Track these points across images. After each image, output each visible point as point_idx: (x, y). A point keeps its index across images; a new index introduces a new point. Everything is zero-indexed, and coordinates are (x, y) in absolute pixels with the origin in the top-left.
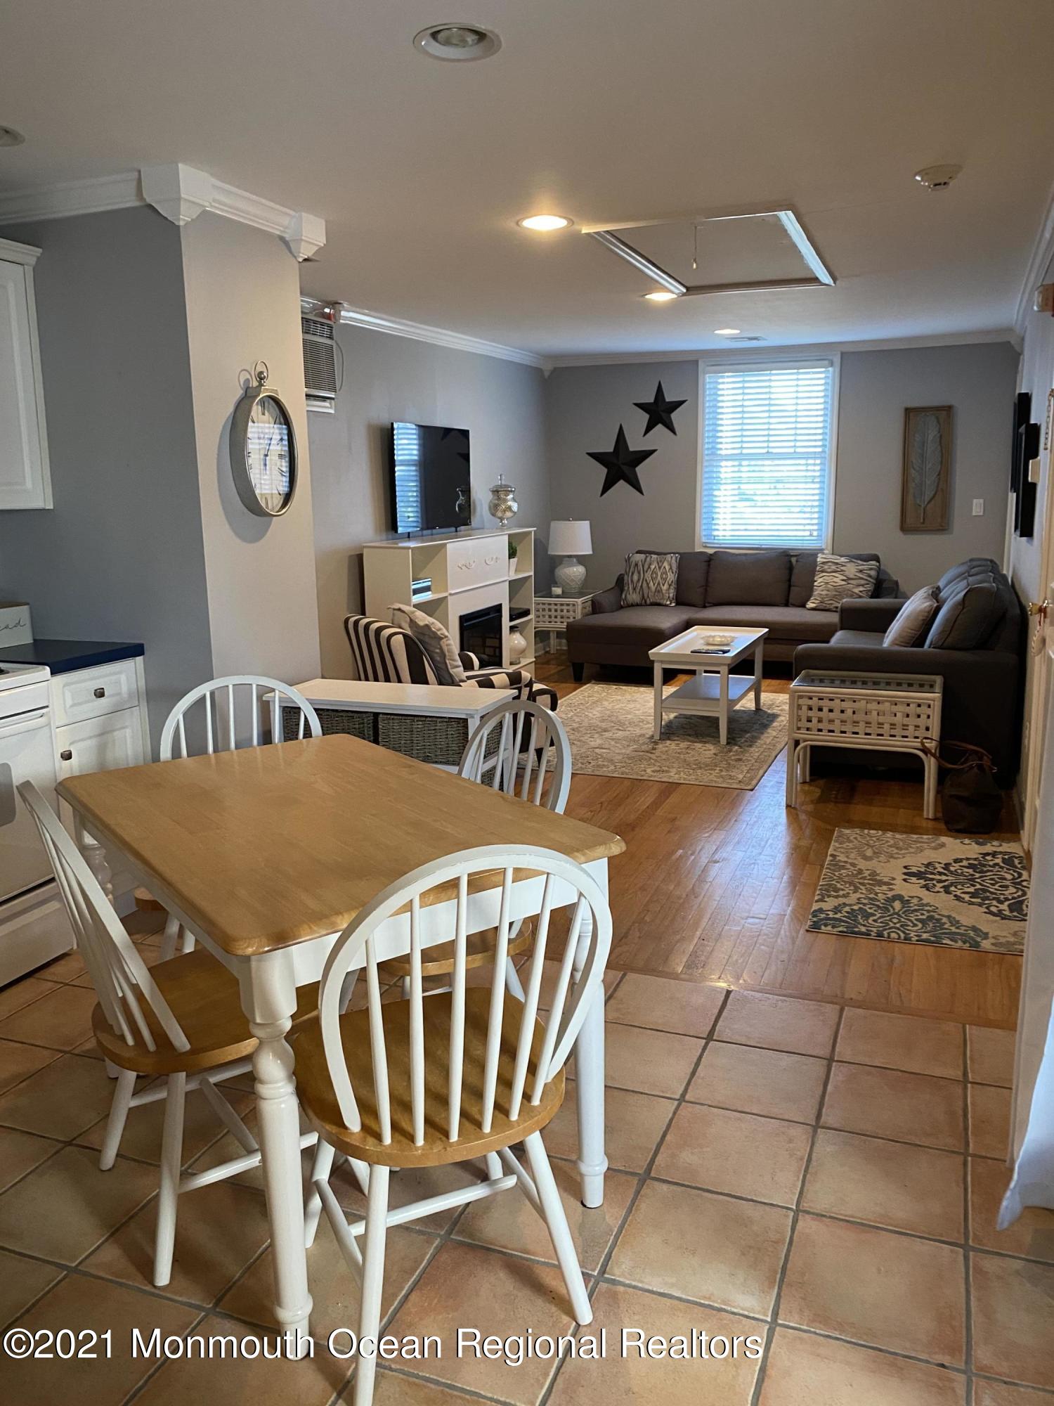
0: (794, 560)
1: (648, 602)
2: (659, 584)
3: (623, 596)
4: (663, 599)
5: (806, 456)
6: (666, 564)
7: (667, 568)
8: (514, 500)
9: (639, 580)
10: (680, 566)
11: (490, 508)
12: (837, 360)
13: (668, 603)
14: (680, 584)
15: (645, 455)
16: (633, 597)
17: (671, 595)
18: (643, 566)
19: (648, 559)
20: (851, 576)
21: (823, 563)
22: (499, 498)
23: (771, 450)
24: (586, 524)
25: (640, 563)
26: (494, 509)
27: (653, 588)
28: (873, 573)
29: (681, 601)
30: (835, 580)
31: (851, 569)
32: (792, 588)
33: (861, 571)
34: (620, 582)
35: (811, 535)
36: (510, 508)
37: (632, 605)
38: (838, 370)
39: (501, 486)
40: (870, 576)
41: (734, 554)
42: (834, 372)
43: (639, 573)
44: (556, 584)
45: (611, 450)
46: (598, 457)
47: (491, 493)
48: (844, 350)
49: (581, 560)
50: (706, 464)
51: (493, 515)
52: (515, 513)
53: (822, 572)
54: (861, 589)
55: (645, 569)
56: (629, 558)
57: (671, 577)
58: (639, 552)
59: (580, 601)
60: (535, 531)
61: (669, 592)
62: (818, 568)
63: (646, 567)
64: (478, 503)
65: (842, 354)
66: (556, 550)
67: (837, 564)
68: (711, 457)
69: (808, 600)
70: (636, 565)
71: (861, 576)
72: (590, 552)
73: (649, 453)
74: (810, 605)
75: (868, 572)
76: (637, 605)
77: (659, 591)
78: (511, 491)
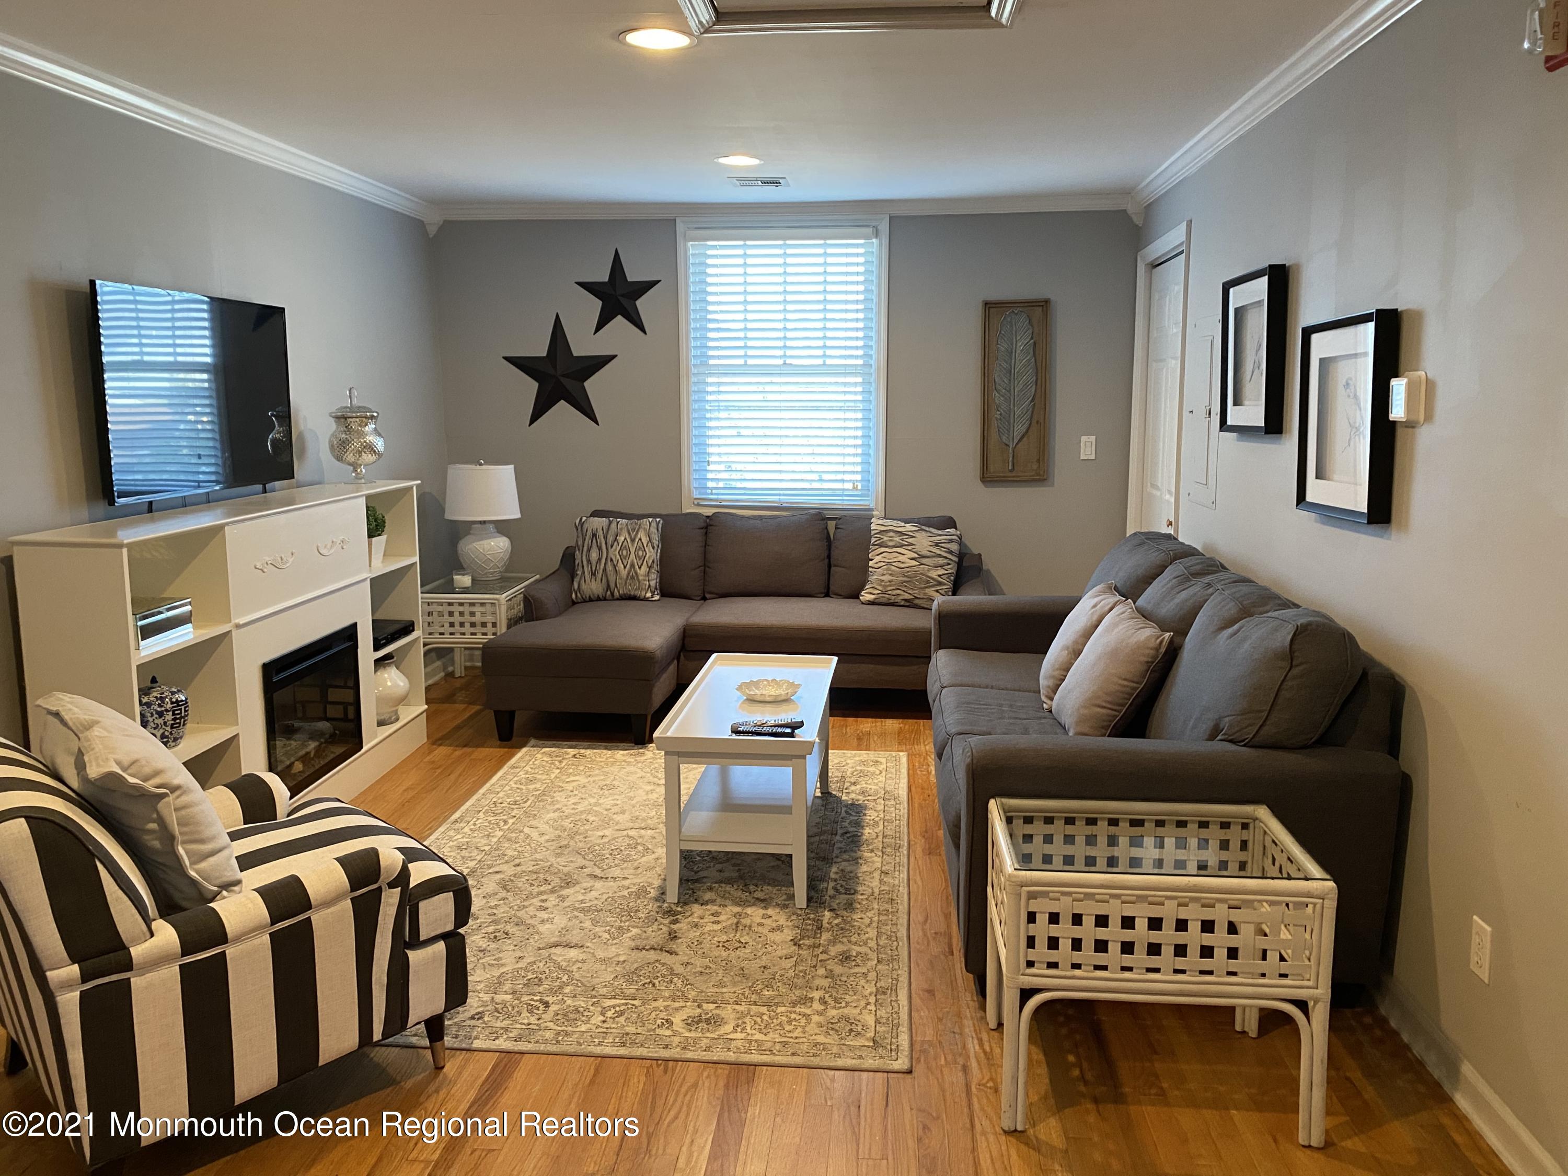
0: (831, 525)
1: (616, 594)
2: (632, 566)
3: (576, 585)
4: (640, 588)
5: (845, 371)
6: (641, 534)
7: (645, 540)
8: (377, 432)
9: (600, 560)
10: (663, 539)
11: (332, 447)
12: (884, 227)
13: (649, 595)
14: (666, 563)
15: (599, 363)
16: (594, 587)
17: (653, 583)
18: (605, 538)
19: (613, 525)
20: (925, 553)
21: (881, 532)
22: (348, 428)
23: (789, 361)
24: (508, 471)
25: (600, 533)
26: (340, 448)
27: (624, 573)
28: (954, 547)
29: (668, 591)
30: (901, 558)
31: (923, 541)
32: (833, 569)
33: (937, 544)
34: (569, 561)
35: (855, 488)
36: (370, 448)
37: (591, 600)
38: (885, 241)
39: (351, 409)
40: (951, 552)
41: (743, 517)
42: (880, 245)
43: (600, 549)
44: (460, 568)
45: (544, 354)
46: (523, 364)
47: (332, 420)
48: (895, 212)
49: (502, 527)
50: (693, 379)
51: (339, 459)
52: (380, 455)
53: (881, 546)
54: (940, 571)
55: (610, 543)
56: (582, 524)
57: (652, 554)
58: (596, 514)
59: (503, 597)
60: (418, 486)
61: (648, 578)
62: (873, 540)
63: (610, 539)
64: (308, 437)
65: (892, 218)
66: (458, 512)
67: (901, 533)
68: (702, 370)
69: (862, 589)
70: (594, 535)
71: (938, 552)
72: (517, 515)
73: (605, 360)
74: (866, 596)
75: (948, 546)
76: (599, 599)
77: (633, 577)
78: (372, 417)
